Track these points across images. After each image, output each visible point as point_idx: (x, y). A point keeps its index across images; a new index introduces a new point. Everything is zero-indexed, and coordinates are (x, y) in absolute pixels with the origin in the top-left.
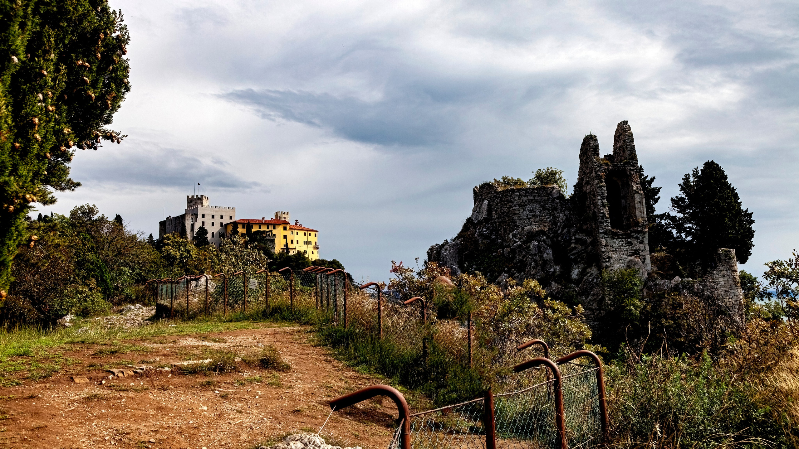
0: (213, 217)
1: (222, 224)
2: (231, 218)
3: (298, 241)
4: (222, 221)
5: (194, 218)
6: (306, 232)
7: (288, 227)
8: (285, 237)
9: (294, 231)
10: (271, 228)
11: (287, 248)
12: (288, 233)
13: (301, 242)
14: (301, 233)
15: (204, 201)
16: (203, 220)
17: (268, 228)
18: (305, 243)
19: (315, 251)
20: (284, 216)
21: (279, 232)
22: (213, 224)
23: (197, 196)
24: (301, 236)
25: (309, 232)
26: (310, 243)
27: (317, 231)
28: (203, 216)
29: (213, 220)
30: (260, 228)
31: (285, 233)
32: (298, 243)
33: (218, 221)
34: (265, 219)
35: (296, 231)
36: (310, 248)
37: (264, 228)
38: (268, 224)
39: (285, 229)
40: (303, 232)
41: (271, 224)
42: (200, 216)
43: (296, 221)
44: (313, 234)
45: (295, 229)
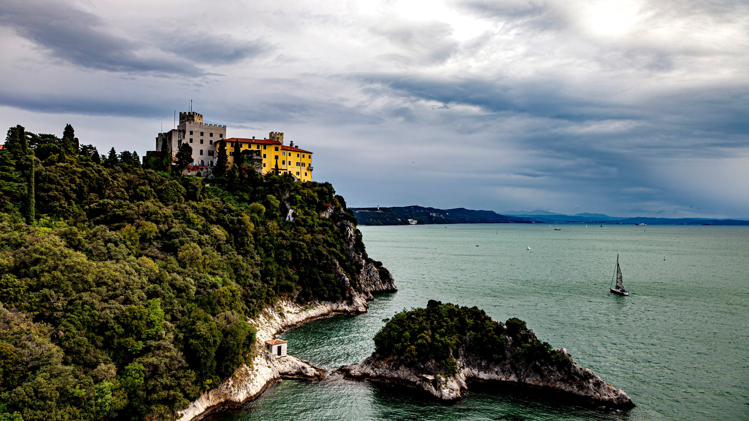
0: (202, 134)
1: (211, 142)
2: (221, 136)
3: (290, 162)
4: (211, 138)
5: (182, 134)
6: (300, 153)
7: (280, 148)
8: (277, 157)
9: (286, 152)
10: (261, 148)
11: (277, 169)
12: (280, 153)
13: (293, 164)
14: (294, 154)
15: (196, 119)
16: (191, 137)
17: (258, 147)
18: (298, 164)
19: (309, 173)
20: (278, 136)
21: (270, 153)
22: (202, 142)
23: (189, 113)
24: (294, 158)
25: (302, 154)
26: (303, 165)
27: (312, 153)
28: (191, 133)
29: (202, 138)
30: (250, 147)
31: (277, 153)
32: (290, 164)
33: (207, 138)
34: (255, 139)
35: (288, 152)
36: (304, 170)
37: (254, 148)
38: (259, 143)
39: (277, 149)
40: (296, 153)
41: (262, 144)
42: (188, 134)
43: (292, 142)
44: (307, 155)
45: (287, 150)
